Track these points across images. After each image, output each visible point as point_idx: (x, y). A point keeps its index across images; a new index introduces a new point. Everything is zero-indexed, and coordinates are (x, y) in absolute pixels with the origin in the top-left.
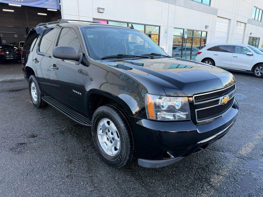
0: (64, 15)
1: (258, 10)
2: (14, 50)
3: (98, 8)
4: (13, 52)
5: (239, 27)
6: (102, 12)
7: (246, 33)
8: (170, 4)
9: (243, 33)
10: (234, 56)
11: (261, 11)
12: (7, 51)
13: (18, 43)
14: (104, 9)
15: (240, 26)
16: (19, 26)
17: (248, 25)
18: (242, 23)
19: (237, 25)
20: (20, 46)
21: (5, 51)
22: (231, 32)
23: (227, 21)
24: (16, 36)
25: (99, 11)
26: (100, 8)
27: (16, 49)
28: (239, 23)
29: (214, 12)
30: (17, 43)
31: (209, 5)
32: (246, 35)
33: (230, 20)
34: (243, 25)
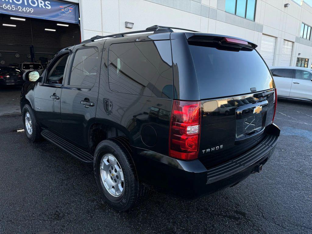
0: (84, 30)
1: (306, 27)
2: (16, 74)
3: (126, 23)
4: (15, 75)
5: (286, 46)
6: (131, 27)
7: (294, 53)
8: (209, 19)
9: (290, 53)
10: (295, 82)
11: (309, 28)
12: (8, 75)
13: (21, 65)
14: (133, 24)
15: (288, 45)
16: (22, 44)
17: (295, 44)
18: (289, 42)
19: (284, 45)
20: (24, 69)
21: (5, 75)
22: (277, 53)
23: (273, 39)
24: (17, 56)
25: (127, 27)
26: (128, 23)
27: (18, 72)
28: (286, 41)
29: (259, 28)
30: (19, 64)
31: (253, 20)
32: (294, 55)
33: (276, 38)
34: (290, 43)
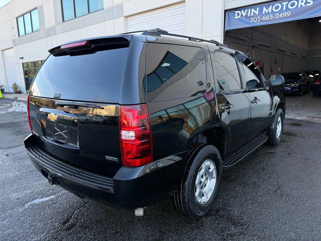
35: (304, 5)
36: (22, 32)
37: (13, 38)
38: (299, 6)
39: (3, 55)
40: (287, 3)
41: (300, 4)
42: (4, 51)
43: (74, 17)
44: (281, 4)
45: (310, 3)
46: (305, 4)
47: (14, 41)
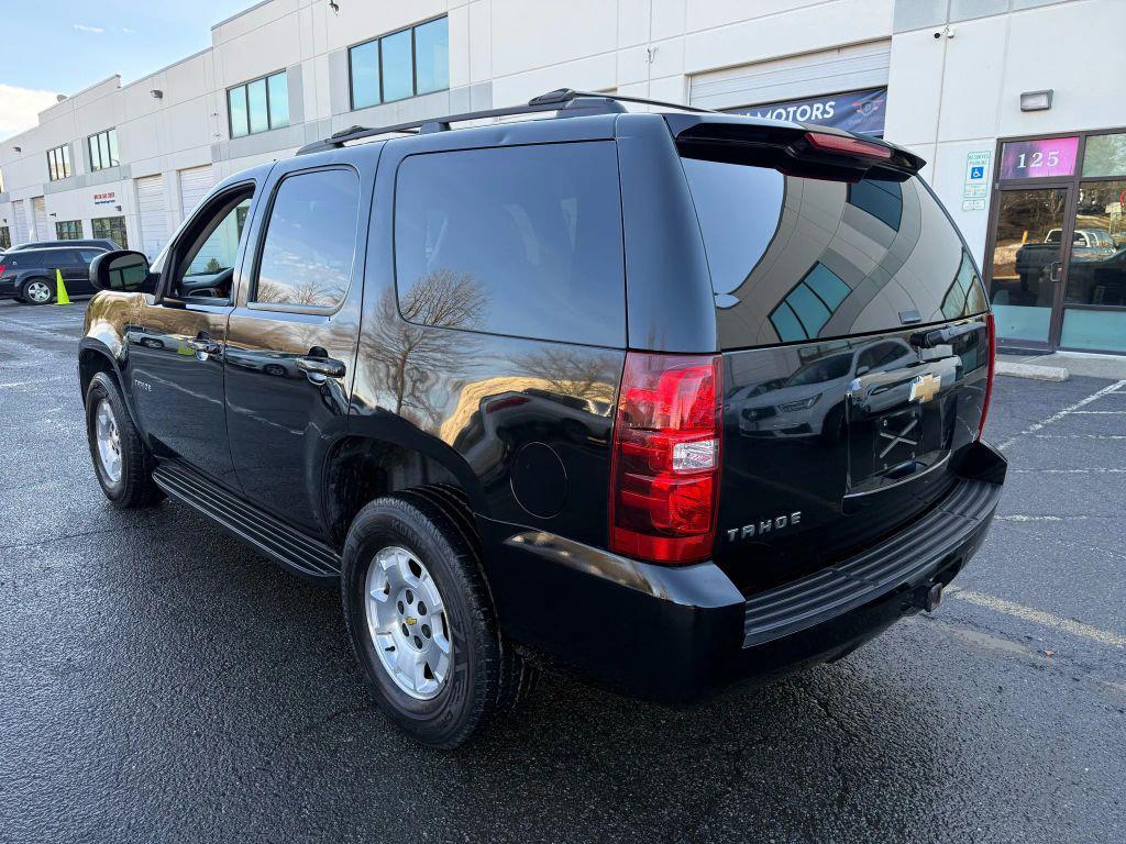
35: (820, 117)
36: (240, 126)
37: (215, 141)
38: (813, 118)
39: (180, 182)
40: (795, 108)
41: (815, 112)
42: (182, 173)
43: (379, 101)
44: (786, 109)
45: (829, 113)
46: (822, 113)
47: (215, 149)
